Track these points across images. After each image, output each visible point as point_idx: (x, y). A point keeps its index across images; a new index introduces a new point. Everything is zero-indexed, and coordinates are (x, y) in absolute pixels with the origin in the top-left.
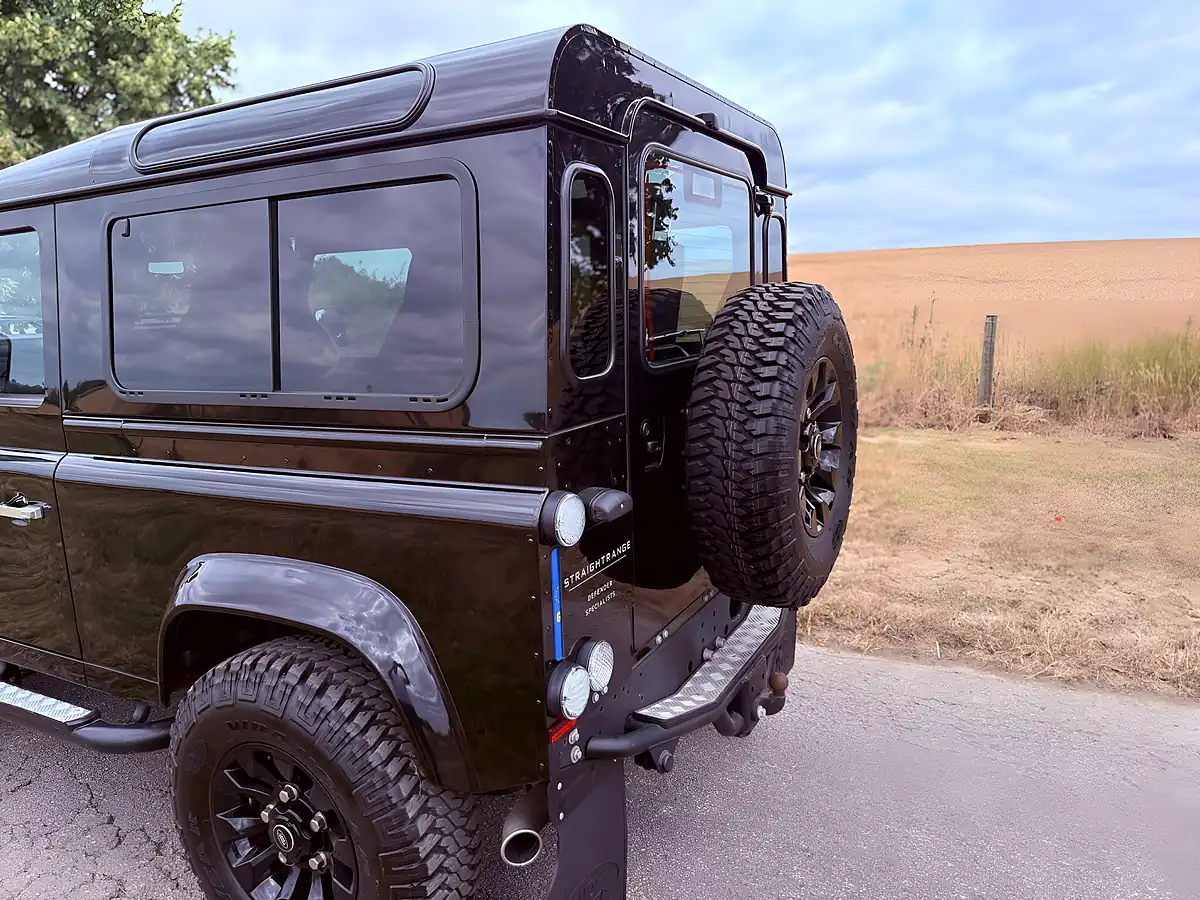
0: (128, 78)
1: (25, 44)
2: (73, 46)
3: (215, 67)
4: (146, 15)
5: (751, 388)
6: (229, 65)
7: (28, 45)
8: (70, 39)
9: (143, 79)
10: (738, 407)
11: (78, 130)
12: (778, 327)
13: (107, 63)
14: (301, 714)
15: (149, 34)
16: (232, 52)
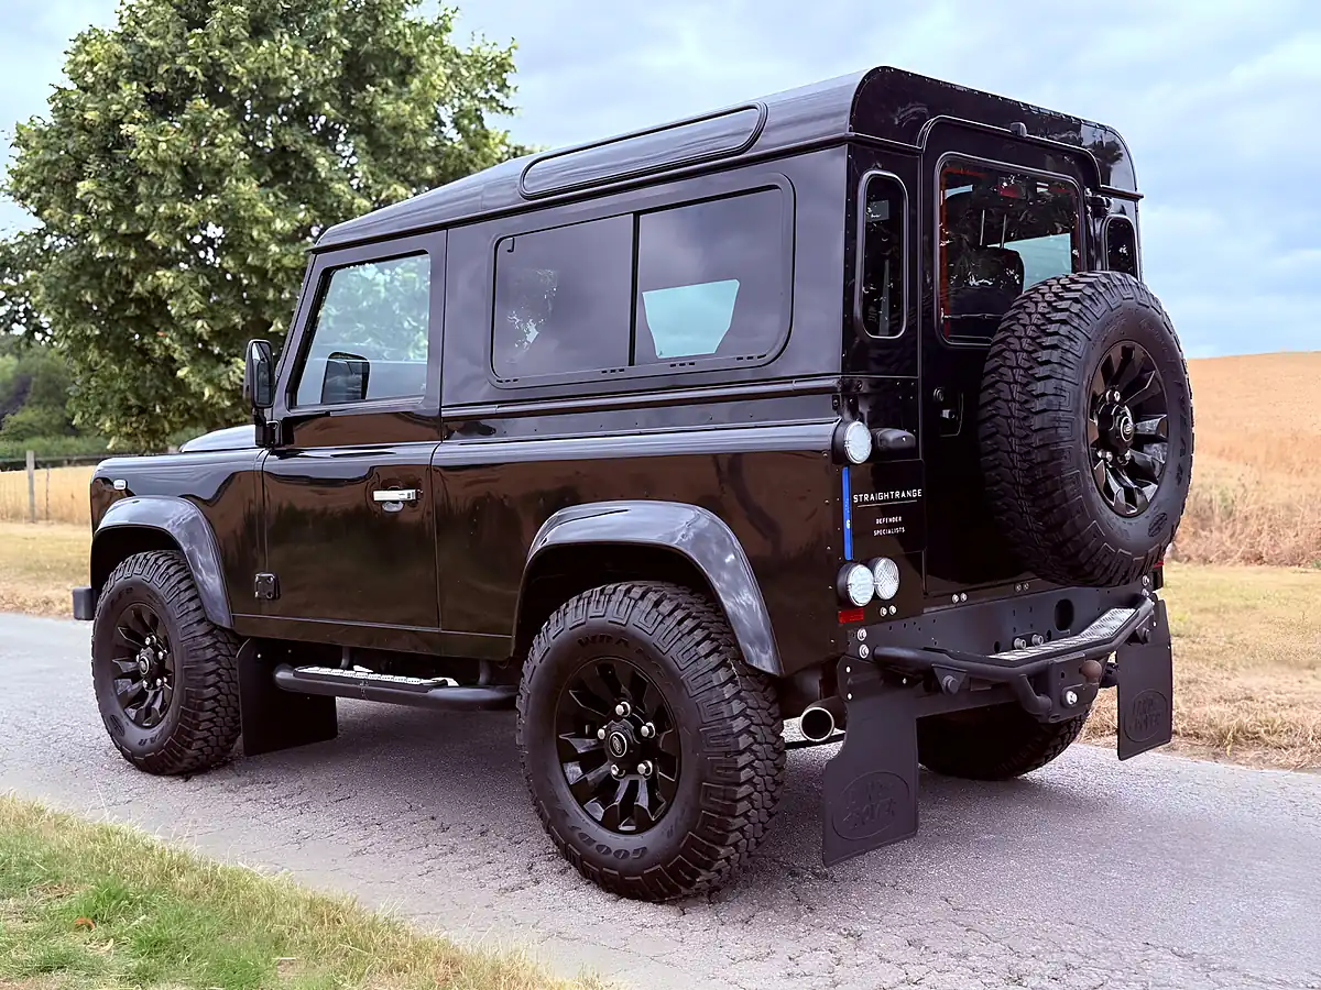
0: (389, 108)
1: (274, 73)
2: (326, 71)
3: (490, 86)
4: (412, 25)
5: (1034, 355)
6: (508, 83)
7: (278, 74)
8: (323, 62)
9: (408, 108)
10: (1022, 372)
11: (329, 175)
12: (1064, 305)
13: (365, 89)
14: (642, 620)
15: (415, 50)
16: (510, 65)
